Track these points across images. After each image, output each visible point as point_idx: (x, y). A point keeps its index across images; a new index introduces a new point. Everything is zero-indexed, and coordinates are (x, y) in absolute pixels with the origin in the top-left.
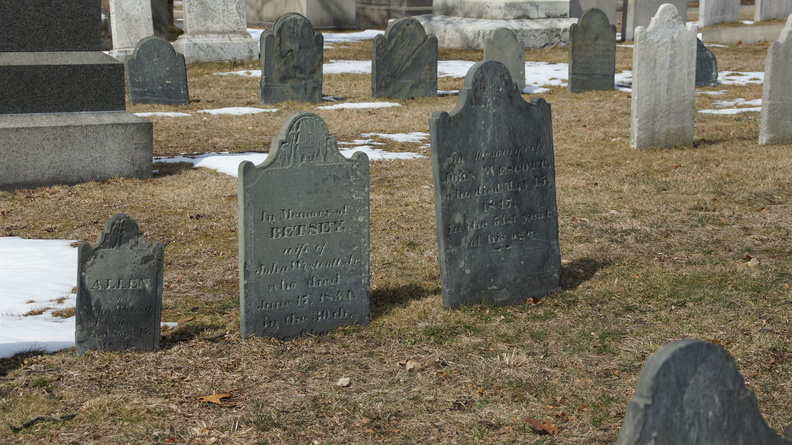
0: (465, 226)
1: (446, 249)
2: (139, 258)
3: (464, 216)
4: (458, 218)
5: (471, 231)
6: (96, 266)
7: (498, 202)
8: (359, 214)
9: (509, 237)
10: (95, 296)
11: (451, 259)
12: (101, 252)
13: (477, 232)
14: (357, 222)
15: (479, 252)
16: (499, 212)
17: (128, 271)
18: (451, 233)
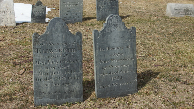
0: (101, 7)
1: (97, 11)
2: (42, 8)
3: (101, 5)
4: (100, 6)
5: (102, 8)
6: (35, 9)
7: (107, 3)
8: (81, 4)
9: (109, 9)
10: (34, 14)
11: (98, 13)
12: (35, 6)
13: (103, 8)
14: (80, 5)
15: (103, 12)
16: (107, 5)
17: (40, 10)
18: (98, 8)
